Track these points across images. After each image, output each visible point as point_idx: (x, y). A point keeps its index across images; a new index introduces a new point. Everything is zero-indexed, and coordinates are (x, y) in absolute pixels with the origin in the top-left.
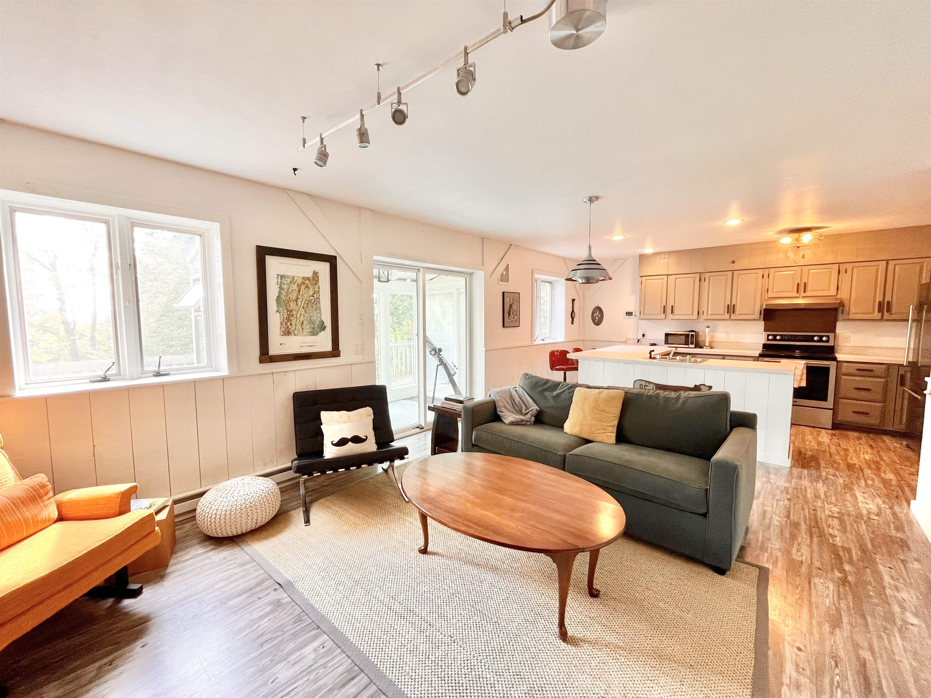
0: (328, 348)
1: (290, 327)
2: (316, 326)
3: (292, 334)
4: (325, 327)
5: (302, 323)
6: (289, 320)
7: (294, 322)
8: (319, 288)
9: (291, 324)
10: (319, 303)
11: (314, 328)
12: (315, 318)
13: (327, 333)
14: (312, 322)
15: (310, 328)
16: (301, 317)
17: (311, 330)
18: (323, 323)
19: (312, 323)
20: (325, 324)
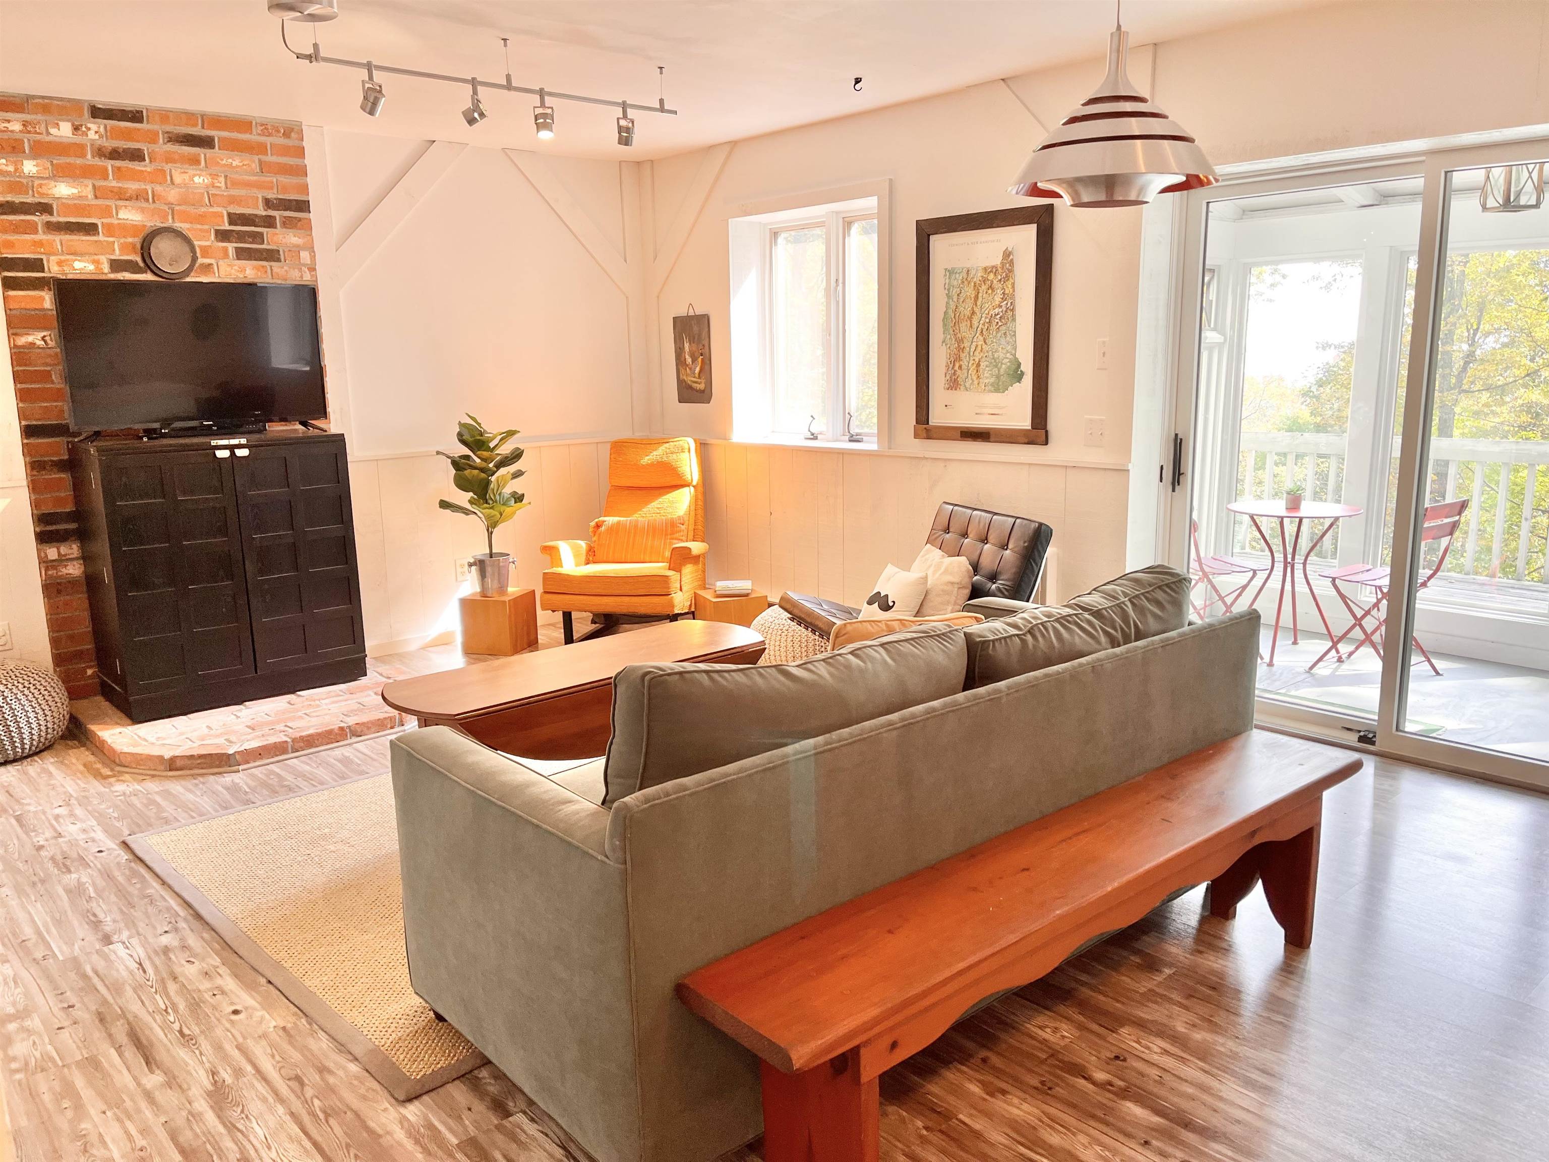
0: (1024, 422)
1: (959, 372)
2: (1002, 371)
3: (962, 388)
4: (1022, 374)
5: (978, 365)
6: (958, 358)
7: (964, 364)
8: (1013, 285)
9: (960, 367)
10: (1014, 320)
11: (998, 377)
12: (1000, 354)
13: (1026, 387)
14: (996, 363)
15: (992, 375)
16: (977, 353)
17: (992, 380)
18: (1019, 365)
19: (996, 366)
20: (1022, 368)
